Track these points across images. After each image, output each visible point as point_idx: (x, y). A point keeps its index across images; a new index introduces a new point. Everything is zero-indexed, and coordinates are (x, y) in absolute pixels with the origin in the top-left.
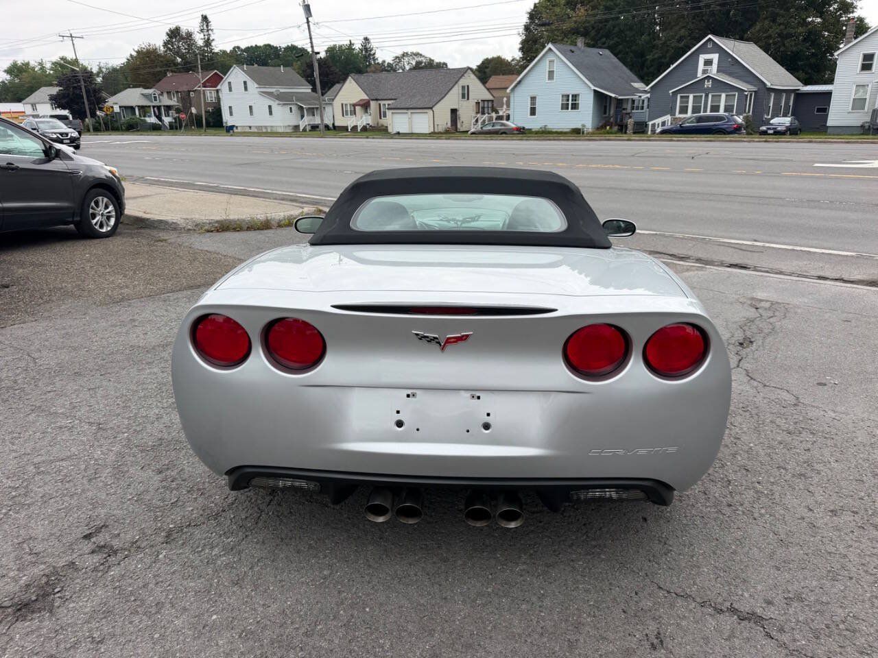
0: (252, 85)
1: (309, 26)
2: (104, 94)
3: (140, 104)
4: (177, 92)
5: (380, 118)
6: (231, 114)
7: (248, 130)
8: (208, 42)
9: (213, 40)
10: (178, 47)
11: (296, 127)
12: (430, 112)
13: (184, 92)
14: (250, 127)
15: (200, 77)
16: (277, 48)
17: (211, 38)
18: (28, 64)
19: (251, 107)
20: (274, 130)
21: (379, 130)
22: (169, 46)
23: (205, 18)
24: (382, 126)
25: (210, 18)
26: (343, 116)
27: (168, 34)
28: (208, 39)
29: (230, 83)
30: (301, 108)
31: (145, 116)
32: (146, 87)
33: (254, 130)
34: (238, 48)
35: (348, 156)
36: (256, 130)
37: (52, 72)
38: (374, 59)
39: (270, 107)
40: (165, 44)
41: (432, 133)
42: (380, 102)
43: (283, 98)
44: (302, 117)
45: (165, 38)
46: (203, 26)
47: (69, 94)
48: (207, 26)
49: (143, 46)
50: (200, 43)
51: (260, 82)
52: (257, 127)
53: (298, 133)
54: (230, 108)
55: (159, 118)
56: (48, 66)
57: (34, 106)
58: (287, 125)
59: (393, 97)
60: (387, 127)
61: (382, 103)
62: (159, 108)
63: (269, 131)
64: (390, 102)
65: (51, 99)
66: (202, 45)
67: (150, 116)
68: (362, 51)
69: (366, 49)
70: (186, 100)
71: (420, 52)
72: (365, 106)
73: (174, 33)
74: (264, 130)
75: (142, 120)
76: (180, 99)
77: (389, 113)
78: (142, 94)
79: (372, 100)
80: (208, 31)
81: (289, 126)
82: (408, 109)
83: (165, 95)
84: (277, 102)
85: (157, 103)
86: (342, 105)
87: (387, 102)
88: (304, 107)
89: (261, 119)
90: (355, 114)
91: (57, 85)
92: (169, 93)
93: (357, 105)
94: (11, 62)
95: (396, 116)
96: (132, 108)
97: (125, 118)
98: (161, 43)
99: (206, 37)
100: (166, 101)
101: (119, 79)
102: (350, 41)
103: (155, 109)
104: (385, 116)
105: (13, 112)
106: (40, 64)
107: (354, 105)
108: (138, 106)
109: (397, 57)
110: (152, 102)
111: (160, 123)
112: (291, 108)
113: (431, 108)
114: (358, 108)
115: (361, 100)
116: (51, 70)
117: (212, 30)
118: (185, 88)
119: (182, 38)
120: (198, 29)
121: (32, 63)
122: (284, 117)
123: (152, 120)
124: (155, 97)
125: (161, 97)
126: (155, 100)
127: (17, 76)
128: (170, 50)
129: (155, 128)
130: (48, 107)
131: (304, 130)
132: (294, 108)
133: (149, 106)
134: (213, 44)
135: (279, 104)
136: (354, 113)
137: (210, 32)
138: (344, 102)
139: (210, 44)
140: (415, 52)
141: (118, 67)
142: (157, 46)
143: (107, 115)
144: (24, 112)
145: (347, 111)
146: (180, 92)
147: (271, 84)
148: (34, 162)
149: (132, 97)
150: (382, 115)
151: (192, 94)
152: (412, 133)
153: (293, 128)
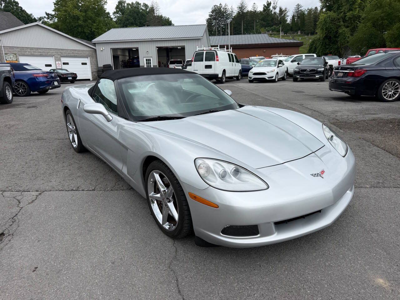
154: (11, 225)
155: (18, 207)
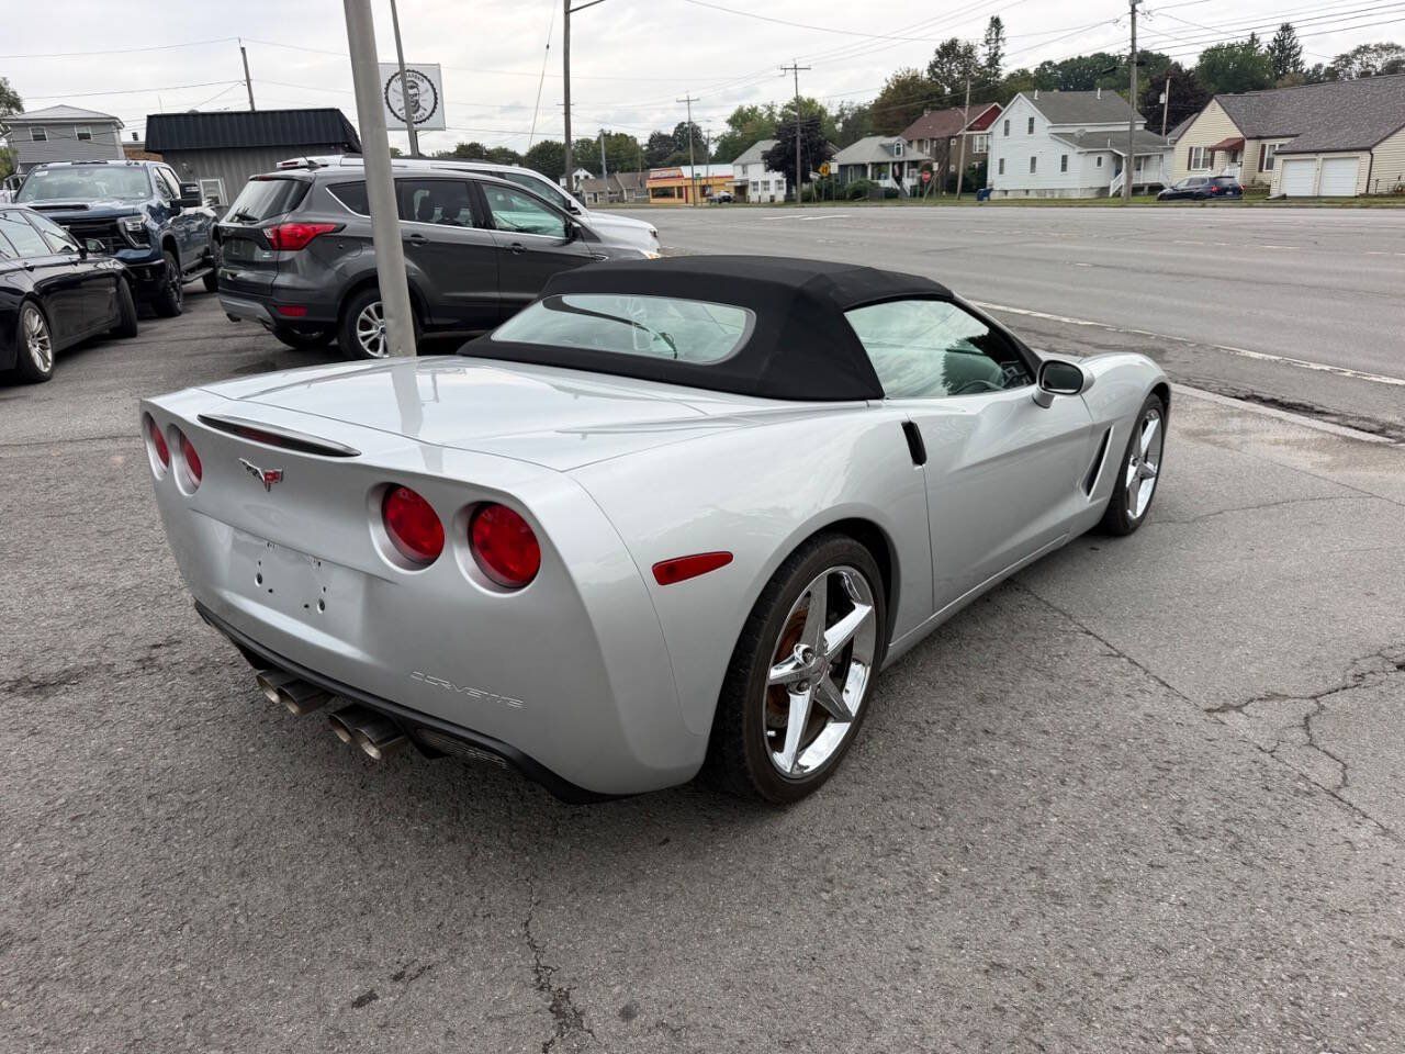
0: (1042, 124)
1: (1133, 19)
2: (831, 147)
3: (875, 160)
4: (932, 140)
5: (1261, 170)
6: (1001, 171)
7: (1023, 196)
8: (994, 60)
9: (1003, 55)
10: (950, 71)
11: (1104, 191)
12: (1366, 156)
13: (942, 138)
14: (1027, 191)
15: (965, 115)
16: (1114, 58)
17: (1000, 53)
18: (755, 109)
19: (1033, 160)
20: (1065, 196)
21: (1254, 193)
22: (936, 70)
23: (996, 23)
24: (1262, 184)
25: (1003, 22)
26: (1189, 168)
27: (938, 52)
28: (996, 54)
29: (1007, 122)
30: (1118, 158)
31: (879, 178)
32: (890, 134)
33: (1032, 196)
34: (1050, 63)
35: (1116, 238)
36: (1035, 197)
37: (780, 119)
38: (1296, 64)
39: (1064, 158)
40: (932, 68)
41: (1362, 196)
42: (1263, 142)
43: (1088, 143)
44: (1118, 172)
45: (933, 57)
46: (990, 34)
47: (786, 148)
48: (997, 34)
49: (900, 73)
50: (983, 61)
51: (1055, 117)
52: (1038, 191)
53: (1107, 200)
54: (1002, 161)
55: (898, 180)
56: (778, 110)
57: (744, 166)
58: (1089, 186)
59: (1293, 132)
60: (1270, 186)
61: (1268, 143)
62: (901, 164)
63: (1057, 196)
64: (1281, 141)
65: (764, 158)
66: (984, 64)
67: (886, 178)
68: (1273, 52)
69: (1282, 47)
70: (943, 152)
71: (1397, 42)
72: (1234, 150)
73: (948, 51)
74: (1048, 196)
75: (873, 184)
76: (934, 151)
77: (1279, 161)
78: (882, 146)
79: (1248, 139)
80: (997, 40)
81: (1091, 188)
82: (1317, 152)
83: (915, 145)
84: (1078, 149)
85: (898, 158)
86: (1191, 149)
87: (1278, 142)
88: (1124, 155)
89: (1049, 178)
90: (1212, 165)
91: (774, 138)
92: (920, 141)
93: (1220, 149)
94: (737, 107)
95: (1291, 166)
96: (863, 167)
97: (851, 181)
98: (926, 66)
99: (993, 51)
100: (914, 154)
101: (860, 124)
102: (1253, 35)
103: (896, 167)
104: (1270, 166)
105: (717, 177)
106: (770, 108)
107: (1212, 150)
108: (873, 164)
109: (1343, 56)
110: (892, 155)
111: (898, 188)
112: (1100, 159)
113: (1369, 149)
114: (1218, 154)
115: (1228, 140)
116: (780, 116)
117: (1003, 40)
118: (945, 134)
119: (958, 56)
120: (982, 41)
121: (761, 109)
122: (1086, 173)
123: (888, 183)
124: (898, 149)
125: (907, 148)
126: (898, 153)
127: (740, 127)
128: (938, 77)
129: (891, 195)
130: (761, 167)
131: (1117, 194)
132: (1106, 158)
133: (888, 163)
134: (1001, 62)
135: (1080, 153)
136: (1210, 163)
137: (1000, 43)
138: (1195, 145)
139: (997, 63)
140: (1384, 43)
141: (867, 107)
142: (919, 71)
143: (822, 178)
144: (732, 177)
145: (1197, 160)
146: (937, 139)
147: (1073, 120)
148: (553, 245)
149: (867, 150)
150: (1265, 163)
151: (953, 142)
152: (1319, 197)
153: (1097, 193)
154: (1372, 672)
155: (1323, 708)
